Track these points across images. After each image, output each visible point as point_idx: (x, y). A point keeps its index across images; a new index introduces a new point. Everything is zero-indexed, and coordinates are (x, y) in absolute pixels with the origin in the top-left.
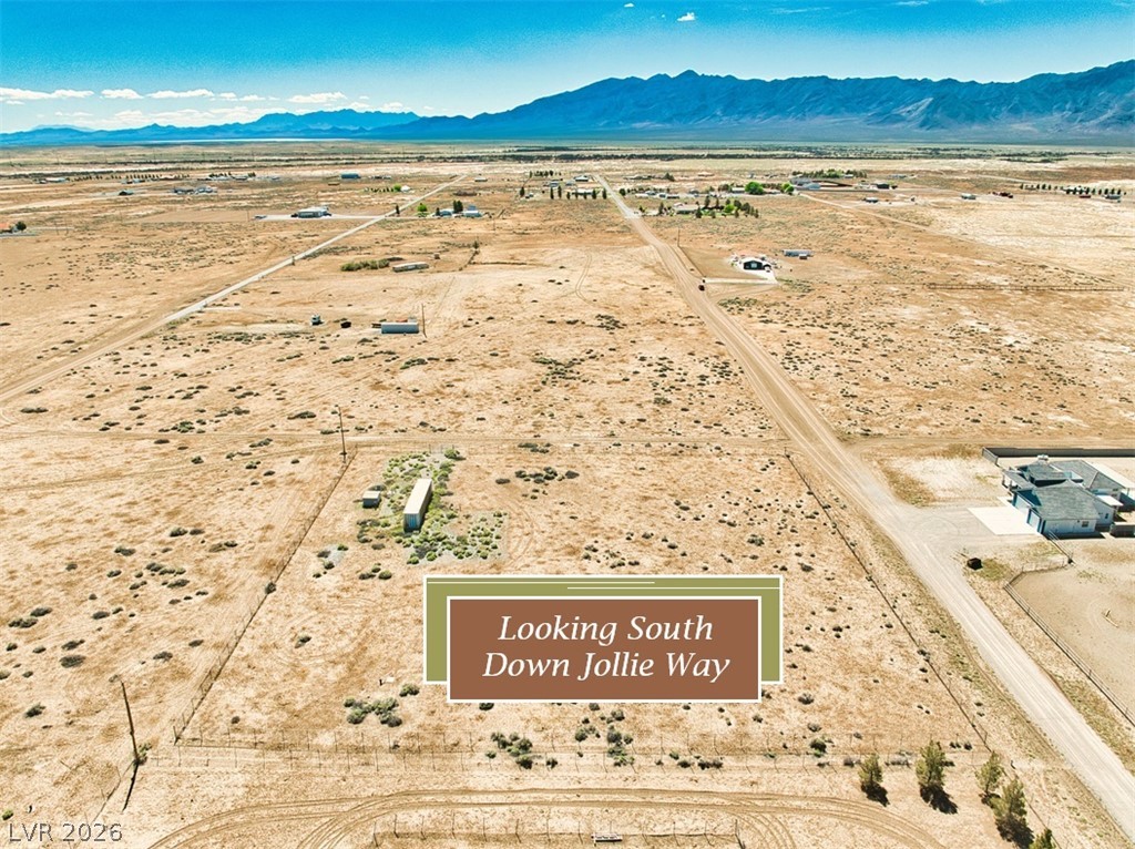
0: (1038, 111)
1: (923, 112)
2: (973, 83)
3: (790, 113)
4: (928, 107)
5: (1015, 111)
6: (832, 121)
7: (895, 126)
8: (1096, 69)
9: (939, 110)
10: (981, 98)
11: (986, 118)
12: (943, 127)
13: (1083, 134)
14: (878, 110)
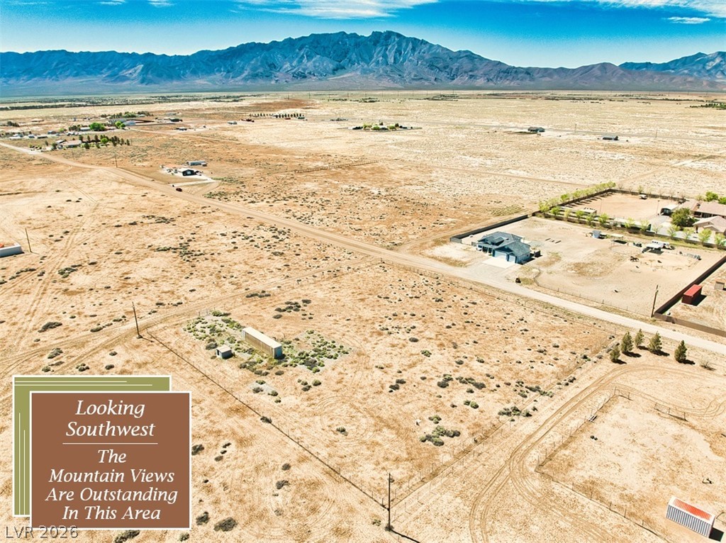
0: (207, 73)
1: (140, 74)
2: (164, 55)
3: (47, 75)
4: (142, 70)
5: (194, 72)
6: (79, 80)
7: (125, 83)
8: (231, 48)
9: (150, 72)
10: (172, 65)
11: (179, 77)
12: (155, 83)
13: (236, 85)
14: (109, 73)
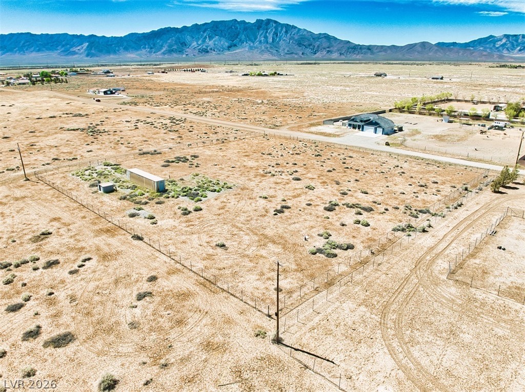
0: (136, 49)
1: (85, 50)
2: (104, 36)
3: (16, 51)
4: (88, 47)
5: (126, 49)
6: (41, 55)
7: (74, 56)
8: (153, 31)
9: (93, 49)
10: (109, 43)
11: (115, 52)
12: (97, 57)
13: (157, 58)
14: (63, 49)
